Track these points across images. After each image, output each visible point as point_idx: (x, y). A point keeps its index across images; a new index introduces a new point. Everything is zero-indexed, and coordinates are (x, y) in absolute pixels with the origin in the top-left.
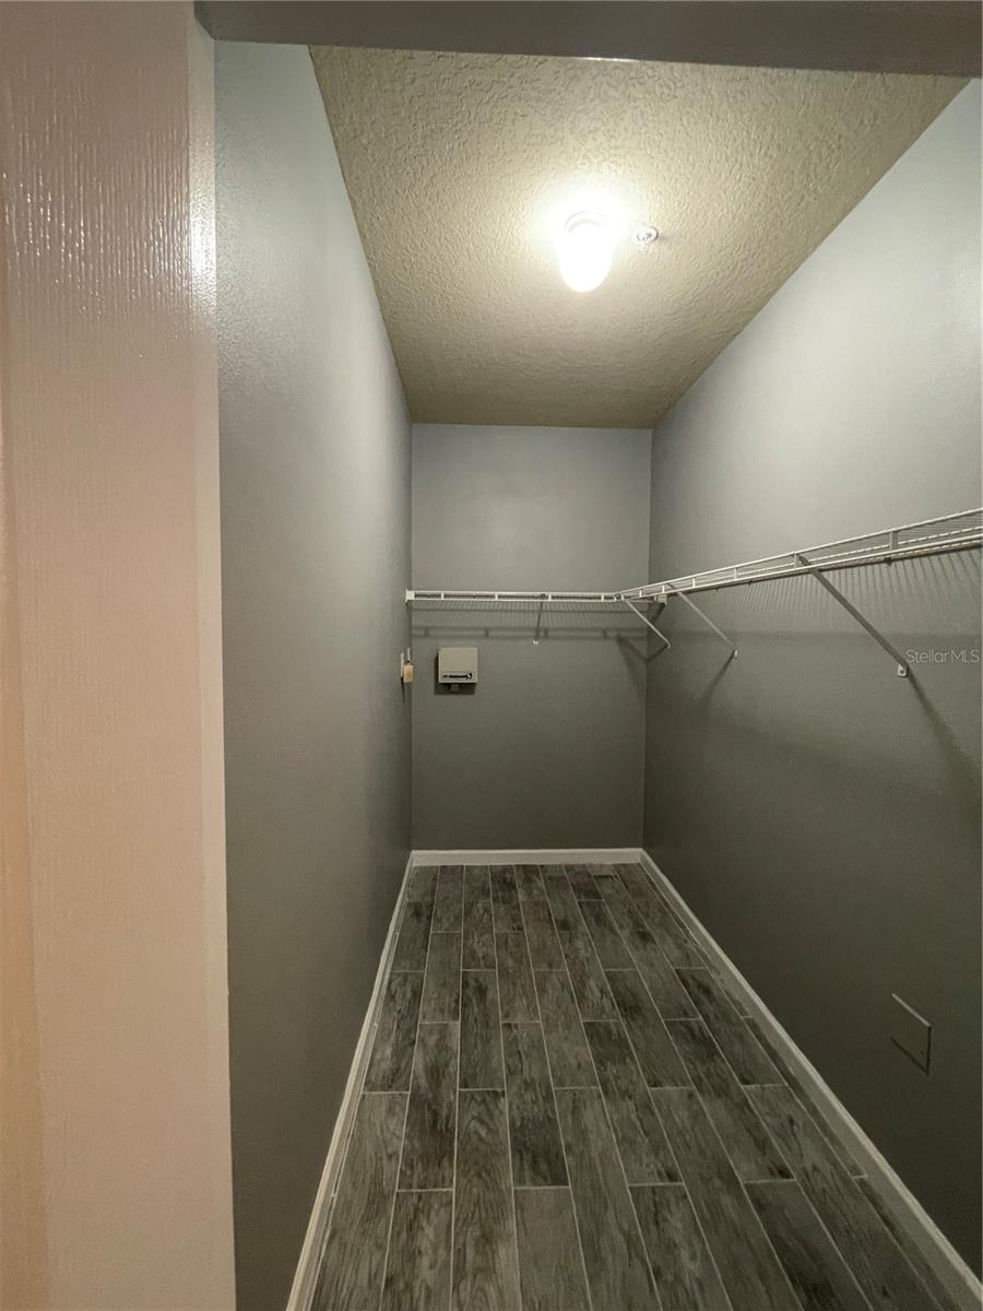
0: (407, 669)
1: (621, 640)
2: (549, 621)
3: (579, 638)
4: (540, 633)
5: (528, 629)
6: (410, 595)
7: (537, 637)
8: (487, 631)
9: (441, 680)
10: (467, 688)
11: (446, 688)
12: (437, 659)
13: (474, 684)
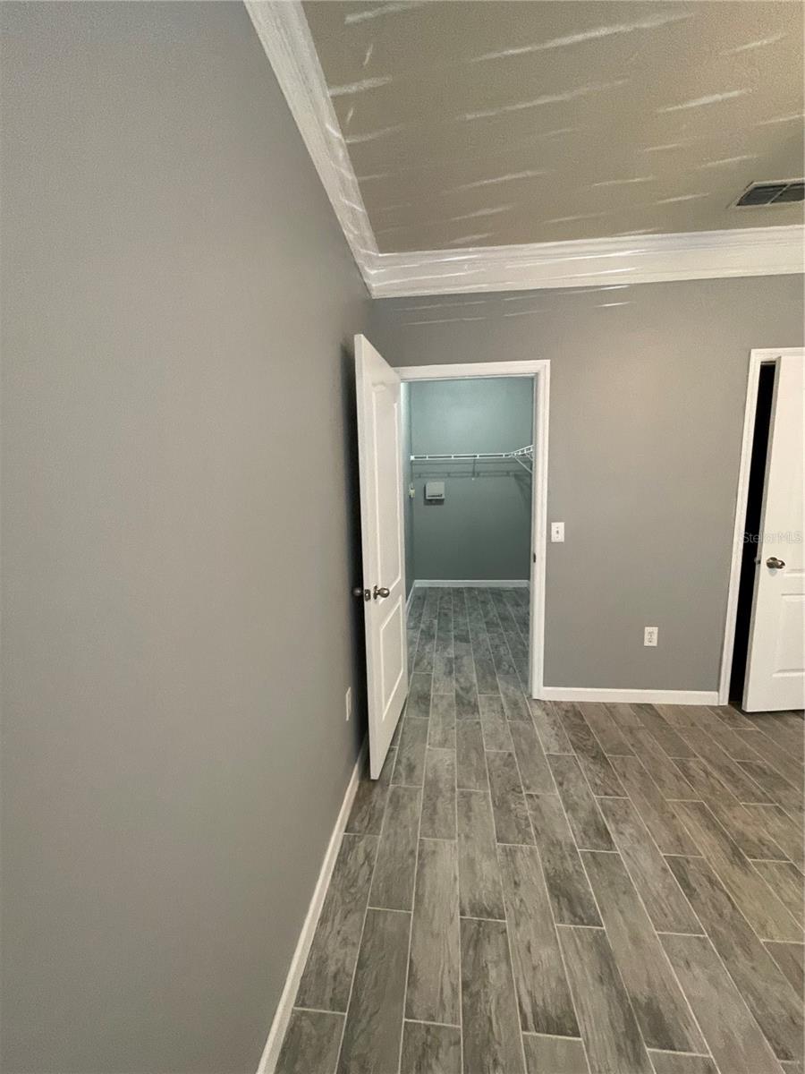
0: (412, 492)
1: (516, 476)
2: (478, 468)
3: (495, 476)
4: (475, 474)
5: (468, 472)
6: (412, 458)
7: (473, 476)
8: (449, 473)
9: (428, 498)
10: (439, 502)
11: (430, 502)
12: (425, 488)
13: (443, 500)
